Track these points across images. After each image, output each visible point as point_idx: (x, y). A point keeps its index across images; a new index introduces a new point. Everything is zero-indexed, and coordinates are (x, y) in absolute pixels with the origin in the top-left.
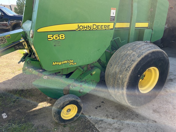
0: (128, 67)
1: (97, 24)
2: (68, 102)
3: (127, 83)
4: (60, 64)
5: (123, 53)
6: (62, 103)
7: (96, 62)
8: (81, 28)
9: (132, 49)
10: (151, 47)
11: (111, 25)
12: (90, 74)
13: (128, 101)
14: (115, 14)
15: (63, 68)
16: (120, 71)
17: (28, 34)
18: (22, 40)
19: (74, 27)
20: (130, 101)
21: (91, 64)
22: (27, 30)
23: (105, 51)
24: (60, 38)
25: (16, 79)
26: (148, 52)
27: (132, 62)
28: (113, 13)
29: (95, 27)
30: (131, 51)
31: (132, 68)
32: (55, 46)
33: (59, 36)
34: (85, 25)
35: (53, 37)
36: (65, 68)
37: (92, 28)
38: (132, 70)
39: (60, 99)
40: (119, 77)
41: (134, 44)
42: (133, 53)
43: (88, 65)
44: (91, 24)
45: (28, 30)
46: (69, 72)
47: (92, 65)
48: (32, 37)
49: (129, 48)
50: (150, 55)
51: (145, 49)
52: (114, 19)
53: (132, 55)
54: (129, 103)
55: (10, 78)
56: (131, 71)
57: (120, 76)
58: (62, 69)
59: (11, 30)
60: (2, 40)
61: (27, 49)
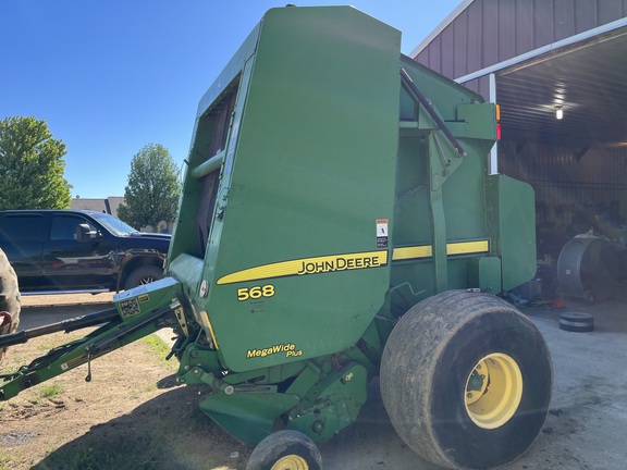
0: (428, 354)
1: (347, 257)
2: (285, 448)
3: (430, 397)
4: (264, 354)
5: (415, 320)
6: (269, 450)
7: (352, 348)
8: (310, 268)
9: (436, 311)
10: (480, 302)
11: (382, 257)
12: (339, 380)
13: (443, 450)
14: (386, 231)
15: (271, 365)
16: (410, 365)
17: (193, 289)
18: (176, 304)
19: (293, 267)
20: (448, 450)
21: (342, 353)
22: (188, 279)
23: (375, 319)
24: (264, 294)
25: (144, 413)
26: (473, 315)
27: (436, 342)
28: (382, 229)
29: (341, 263)
30: (433, 315)
31: (436, 356)
32: (253, 311)
33: (261, 290)
34: (319, 260)
35: (248, 292)
36: (276, 363)
37: (335, 267)
38: (438, 361)
39: (265, 440)
40: (410, 382)
41: (441, 299)
42: (438, 319)
43: (334, 355)
44: (333, 258)
45: (193, 281)
46: (285, 377)
47: (344, 357)
48: (205, 296)
49: (428, 308)
50: (478, 323)
51: (466, 307)
52: (386, 243)
53: (433, 324)
54: (447, 455)
55: (128, 411)
56: (434, 364)
57: (412, 380)
58: (269, 368)
59: (120, 276)
60: (129, 307)
61: (184, 325)
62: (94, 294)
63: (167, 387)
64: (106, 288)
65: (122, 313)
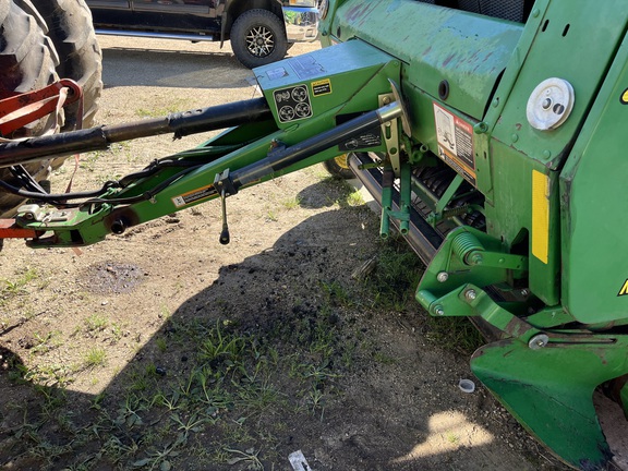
18: (393, 109)
59: (224, 21)
60: (292, 103)
61: (393, 151)
62: (194, 42)
63: (314, 206)
64: (207, 34)
65: (277, 114)
